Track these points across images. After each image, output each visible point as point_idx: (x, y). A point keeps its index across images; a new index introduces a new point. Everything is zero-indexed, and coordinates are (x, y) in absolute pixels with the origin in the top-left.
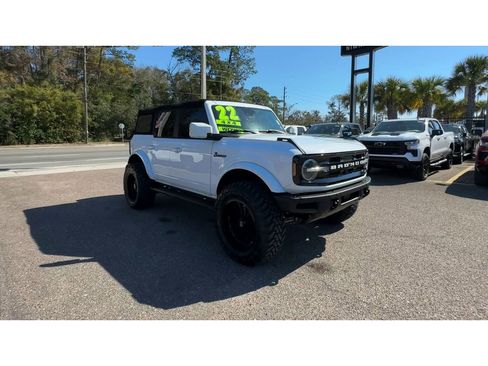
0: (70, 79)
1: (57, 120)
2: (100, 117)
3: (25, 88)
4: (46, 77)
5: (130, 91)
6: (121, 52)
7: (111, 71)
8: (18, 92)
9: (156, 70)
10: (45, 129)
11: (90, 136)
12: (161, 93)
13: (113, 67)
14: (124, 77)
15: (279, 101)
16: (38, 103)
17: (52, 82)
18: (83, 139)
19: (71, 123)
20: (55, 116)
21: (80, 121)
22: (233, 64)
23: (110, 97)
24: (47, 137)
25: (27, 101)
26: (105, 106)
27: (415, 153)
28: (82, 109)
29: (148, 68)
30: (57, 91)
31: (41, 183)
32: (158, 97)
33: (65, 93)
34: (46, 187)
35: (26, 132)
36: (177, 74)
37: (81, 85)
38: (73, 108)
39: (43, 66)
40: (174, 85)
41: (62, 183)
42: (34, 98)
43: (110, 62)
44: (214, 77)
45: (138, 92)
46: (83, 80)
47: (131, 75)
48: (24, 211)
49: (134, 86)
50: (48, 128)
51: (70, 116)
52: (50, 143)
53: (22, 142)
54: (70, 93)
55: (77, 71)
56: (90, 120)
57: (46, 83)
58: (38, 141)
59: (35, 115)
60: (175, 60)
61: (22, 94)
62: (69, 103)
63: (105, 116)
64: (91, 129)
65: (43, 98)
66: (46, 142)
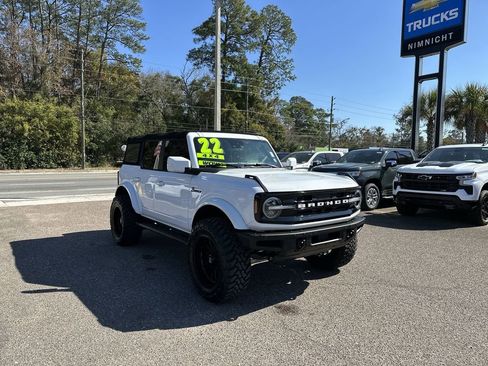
0: (65, 91)
1: (50, 141)
2: (100, 137)
3: (15, 102)
4: (39, 89)
5: (136, 105)
6: (124, 56)
7: (113, 79)
8: (9, 108)
9: (169, 77)
10: (37, 151)
11: (87, 161)
12: (174, 107)
13: (115, 75)
14: (128, 87)
15: (327, 115)
16: (29, 121)
17: (45, 95)
18: (79, 164)
19: (66, 144)
20: (49, 136)
21: (76, 141)
22: (265, 68)
23: (111, 112)
24: (39, 160)
25: (18, 118)
26: (105, 123)
27: (469, 190)
28: (78, 127)
29: (158, 75)
30: (51, 105)
31: (29, 215)
32: (170, 111)
33: (59, 108)
34: (33, 219)
35: (17, 154)
36: (193, 83)
37: (78, 98)
38: (69, 126)
39: (35, 76)
40: (189, 96)
41: (50, 215)
42: (25, 115)
43: (112, 69)
44: (239, 85)
45: (146, 105)
46: (79, 91)
47: (138, 85)
48: (11, 243)
49: (141, 98)
50: (40, 150)
51: (65, 135)
52: (42, 168)
53: (11, 167)
54: (65, 108)
55: (74, 81)
56: (88, 140)
57: (38, 96)
58: (30, 165)
59: (26, 134)
60: (190, 65)
61: (12, 110)
62: (65, 120)
63: (105, 136)
64: (89, 152)
65: (35, 115)
66: (38, 167)
